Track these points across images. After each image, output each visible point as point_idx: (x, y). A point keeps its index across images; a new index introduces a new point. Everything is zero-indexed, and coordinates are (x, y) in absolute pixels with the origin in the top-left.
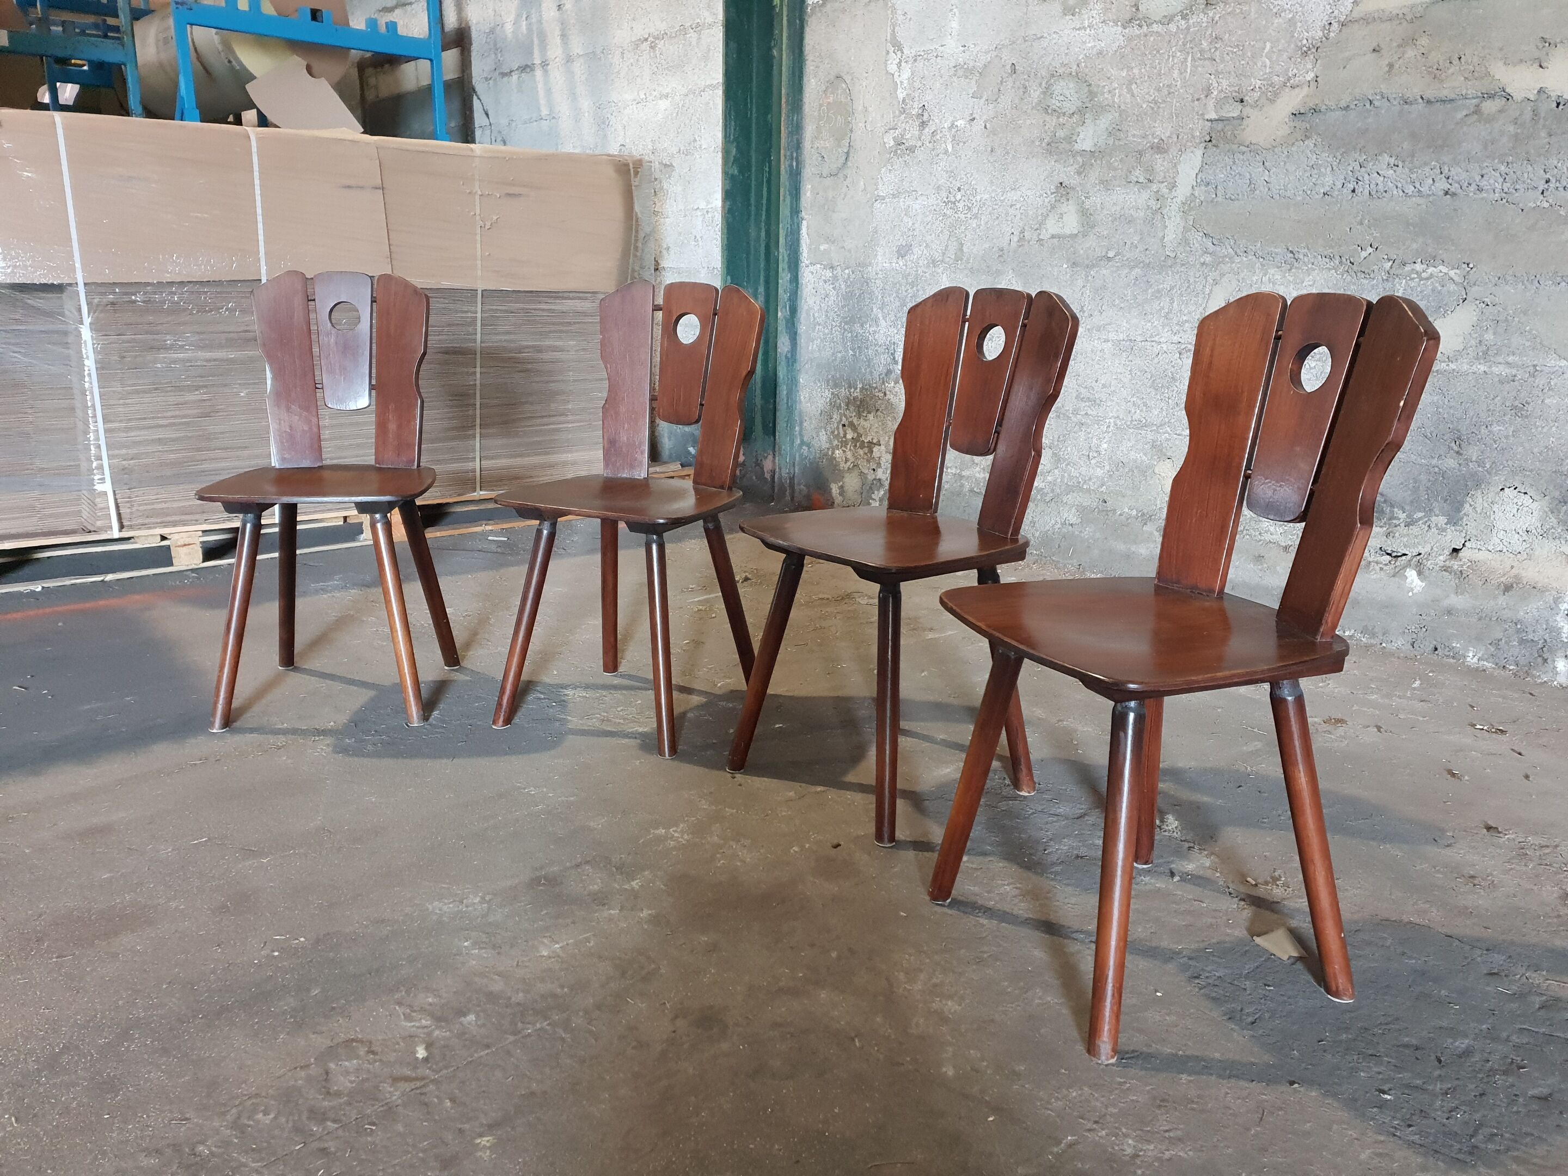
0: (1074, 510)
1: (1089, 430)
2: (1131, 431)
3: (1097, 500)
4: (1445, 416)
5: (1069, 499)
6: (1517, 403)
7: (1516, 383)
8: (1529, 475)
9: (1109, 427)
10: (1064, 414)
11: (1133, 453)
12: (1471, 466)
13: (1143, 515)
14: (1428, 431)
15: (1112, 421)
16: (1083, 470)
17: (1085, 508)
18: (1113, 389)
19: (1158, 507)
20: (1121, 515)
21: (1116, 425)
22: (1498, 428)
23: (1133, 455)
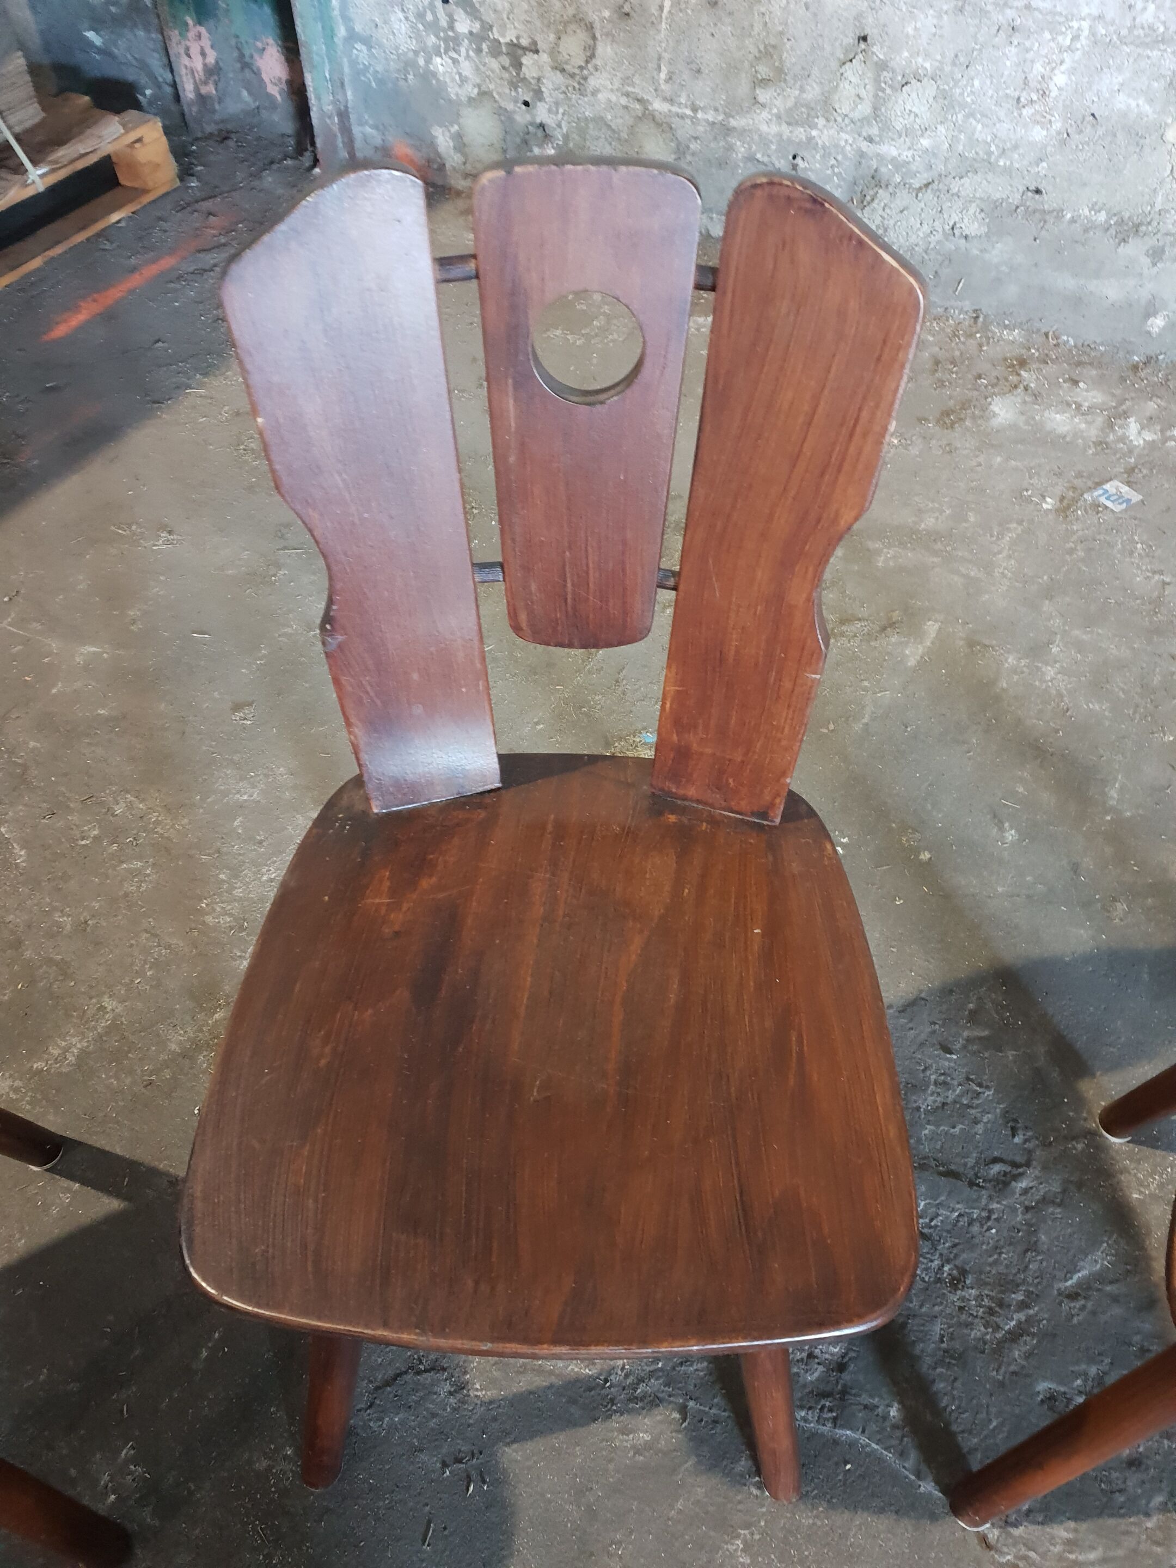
0: (973, 209)
1: (1028, 44)
3: (1022, 188)
5: (966, 186)
9: (1075, 38)
11: (1122, 97)
13: (1121, 222)
16: (1004, 128)
17: (997, 205)
19: (1157, 208)
20: (1073, 221)
23: (1122, 102)
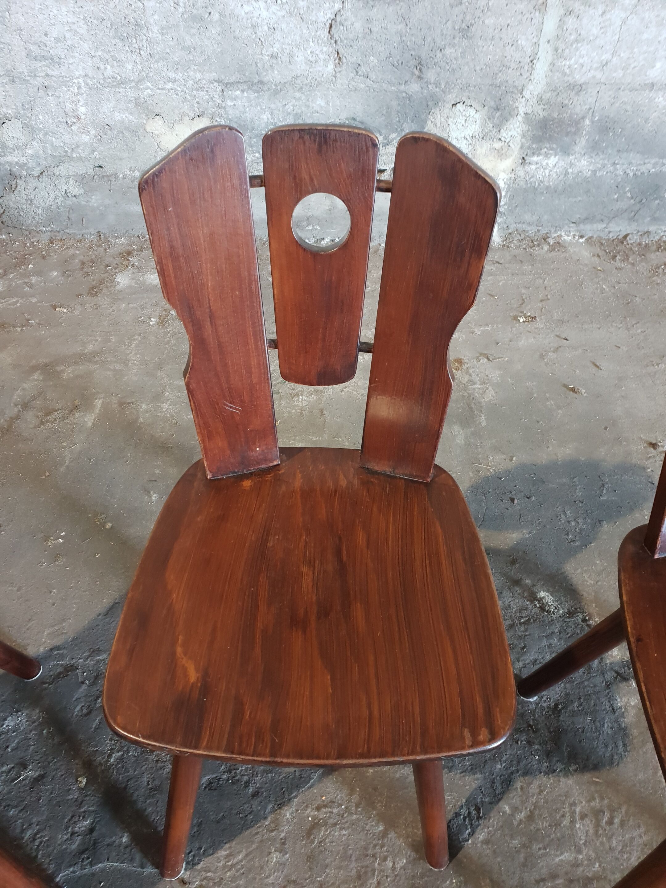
2: (107, 90)
4: (409, 44)
6: (464, 26)
7: (463, 6)
8: (473, 91)
10: (19, 78)
12: (431, 88)
14: (395, 60)
15: (81, 80)
18: (69, 42)
21: (87, 85)
22: (450, 51)
